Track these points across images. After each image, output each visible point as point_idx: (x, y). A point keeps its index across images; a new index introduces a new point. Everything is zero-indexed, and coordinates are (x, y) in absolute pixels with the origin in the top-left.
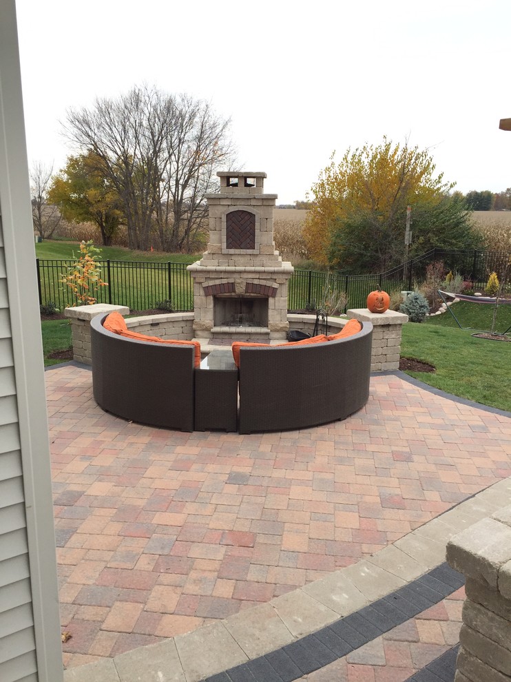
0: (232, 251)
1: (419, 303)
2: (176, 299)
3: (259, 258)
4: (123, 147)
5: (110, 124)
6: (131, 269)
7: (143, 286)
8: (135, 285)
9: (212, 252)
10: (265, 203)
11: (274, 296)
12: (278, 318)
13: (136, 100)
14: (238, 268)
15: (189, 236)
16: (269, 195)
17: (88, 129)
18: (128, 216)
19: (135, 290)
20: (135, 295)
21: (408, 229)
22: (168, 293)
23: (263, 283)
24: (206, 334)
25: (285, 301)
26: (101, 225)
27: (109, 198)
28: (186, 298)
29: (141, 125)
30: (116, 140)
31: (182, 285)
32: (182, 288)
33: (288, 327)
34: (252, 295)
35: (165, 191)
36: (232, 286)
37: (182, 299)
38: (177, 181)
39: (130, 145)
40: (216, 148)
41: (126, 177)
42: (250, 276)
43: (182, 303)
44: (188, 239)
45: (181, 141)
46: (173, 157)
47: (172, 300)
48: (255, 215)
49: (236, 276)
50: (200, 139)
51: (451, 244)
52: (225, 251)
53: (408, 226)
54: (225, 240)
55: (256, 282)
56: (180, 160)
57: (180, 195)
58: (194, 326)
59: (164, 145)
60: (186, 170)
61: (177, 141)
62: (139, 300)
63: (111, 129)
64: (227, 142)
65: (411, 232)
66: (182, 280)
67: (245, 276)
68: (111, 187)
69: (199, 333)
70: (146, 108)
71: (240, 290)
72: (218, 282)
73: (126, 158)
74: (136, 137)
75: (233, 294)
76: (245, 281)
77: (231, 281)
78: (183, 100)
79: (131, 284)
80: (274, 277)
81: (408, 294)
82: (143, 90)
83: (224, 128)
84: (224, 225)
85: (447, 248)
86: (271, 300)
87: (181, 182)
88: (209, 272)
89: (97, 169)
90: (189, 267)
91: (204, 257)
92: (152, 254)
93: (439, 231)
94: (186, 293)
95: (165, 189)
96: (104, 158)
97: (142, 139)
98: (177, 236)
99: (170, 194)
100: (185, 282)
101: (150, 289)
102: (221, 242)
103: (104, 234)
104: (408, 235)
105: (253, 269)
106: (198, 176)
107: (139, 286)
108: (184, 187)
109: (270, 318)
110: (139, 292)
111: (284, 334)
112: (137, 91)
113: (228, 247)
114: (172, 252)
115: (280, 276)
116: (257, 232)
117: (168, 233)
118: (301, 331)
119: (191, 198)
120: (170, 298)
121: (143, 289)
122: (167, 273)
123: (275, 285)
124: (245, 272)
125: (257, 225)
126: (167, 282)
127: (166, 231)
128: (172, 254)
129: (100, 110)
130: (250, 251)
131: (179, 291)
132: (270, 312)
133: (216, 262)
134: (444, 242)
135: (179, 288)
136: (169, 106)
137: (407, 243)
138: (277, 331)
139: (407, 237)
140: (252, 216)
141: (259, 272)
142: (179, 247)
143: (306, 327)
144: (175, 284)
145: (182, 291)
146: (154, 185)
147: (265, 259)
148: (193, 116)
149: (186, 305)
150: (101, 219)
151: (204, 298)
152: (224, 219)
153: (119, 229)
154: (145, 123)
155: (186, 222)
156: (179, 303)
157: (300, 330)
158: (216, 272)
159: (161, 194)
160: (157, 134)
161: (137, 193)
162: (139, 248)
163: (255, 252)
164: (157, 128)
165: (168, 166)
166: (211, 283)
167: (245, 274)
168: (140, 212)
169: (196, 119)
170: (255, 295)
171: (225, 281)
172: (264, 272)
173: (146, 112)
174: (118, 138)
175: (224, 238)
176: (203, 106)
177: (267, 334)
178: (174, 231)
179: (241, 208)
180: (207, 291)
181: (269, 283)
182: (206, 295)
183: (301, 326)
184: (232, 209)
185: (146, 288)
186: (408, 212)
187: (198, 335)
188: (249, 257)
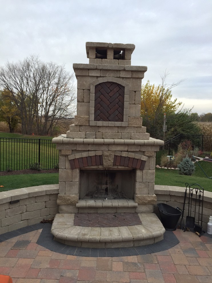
0: (100, 123)
1: (190, 164)
2: (43, 161)
3: (126, 131)
4: (21, 87)
5: (15, 76)
6: (16, 143)
7: (23, 153)
8: (18, 153)
9: (80, 124)
10: (135, 75)
11: (142, 169)
12: (146, 190)
13: (28, 66)
14: (107, 140)
15: (51, 128)
16: (139, 67)
17: (4, 78)
18: (22, 118)
19: (18, 156)
20: (18, 159)
21: (165, 124)
22: (38, 157)
23: (132, 155)
24: (70, 209)
25: (153, 174)
26: (9, 123)
27: (13, 110)
28: (50, 160)
29: (30, 76)
30: (18, 84)
31: (47, 152)
32: (47, 154)
33: (156, 200)
34: (120, 167)
35: (41, 107)
36: (99, 159)
37: (47, 161)
38: (47, 103)
39: (24, 86)
40: (66, 88)
41: (22, 100)
42: (119, 148)
43: (47, 164)
44: (51, 129)
45: (49, 85)
46: (45, 92)
47: (41, 163)
48: (124, 87)
49: (104, 148)
50: (58, 84)
51: (187, 132)
52: (93, 123)
53: (165, 123)
54: (93, 112)
55: (124, 154)
56: (48, 92)
57: (48, 110)
58: (58, 201)
59: (41, 86)
60: (51, 97)
61: (47, 85)
62: (21, 162)
63: (15, 78)
64: (71, 85)
65: (166, 126)
66: (48, 149)
67: (114, 148)
68: (15, 105)
69: (64, 208)
70: (32, 69)
71: (108, 163)
72: (85, 155)
73: (22, 92)
74: (28, 83)
75: (100, 167)
76: (113, 154)
77: (99, 153)
78: (50, 67)
79: (16, 152)
80: (143, 149)
81: (171, 157)
82: (31, 60)
83: (69, 79)
84: (93, 96)
85: (186, 134)
86: (139, 173)
87: (49, 103)
89: (8, 96)
90: (55, 139)
91: (71, 129)
92: (33, 136)
93: (180, 126)
94: (50, 157)
95: (41, 106)
96: (12, 92)
97: (30, 83)
98: (46, 128)
99: (43, 108)
100: (50, 150)
101: (28, 155)
102: (89, 114)
103: (10, 127)
104: (165, 127)
105: (122, 141)
106: (57, 100)
107: (21, 153)
108: (50, 105)
109: (137, 191)
110: (21, 157)
111: (151, 207)
112: (28, 61)
113: (96, 119)
114: (43, 135)
115: (150, 149)
116: (126, 104)
117: (41, 126)
118: (168, 204)
119: (53, 110)
120: (39, 162)
121: (23, 155)
122: (38, 145)
123: (144, 158)
124: (114, 144)
125: (126, 97)
126: (38, 151)
127: (40, 125)
128: (43, 137)
129: (10, 69)
130: (118, 124)
131: (45, 155)
132: (138, 185)
133: (83, 134)
134: (183, 131)
135: (45, 154)
136: (44, 69)
137: (164, 131)
138: (144, 204)
139: (164, 128)
140: (121, 87)
141: (128, 145)
142: (47, 133)
143: (173, 200)
144: (43, 152)
145: (47, 156)
146: (35, 104)
147: (133, 132)
148: (55, 73)
149: (49, 165)
150: (9, 120)
151: (70, 171)
152: (93, 90)
153: (18, 125)
154: (32, 75)
155: (50, 122)
156: (45, 163)
157: (165, 203)
158: (84, 144)
159: (39, 109)
160: (37, 81)
161: (27, 109)
162: (27, 133)
163: (124, 124)
164: (37, 79)
165: (42, 96)
166: (78, 156)
167: (114, 146)
168: (28, 117)
169: (57, 75)
170: (123, 167)
171: (92, 154)
172: (134, 144)
173: (33, 71)
174: (18, 82)
175: (92, 110)
176: (60, 69)
177: (135, 208)
178: (44, 125)
179: (110, 80)
180: (73, 164)
181: (137, 156)
182: (72, 168)
183: (167, 199)
184: (101, 80)
185: (26, 154)
186: (165, 116)
187: (62, 210)
188: (116, 130)
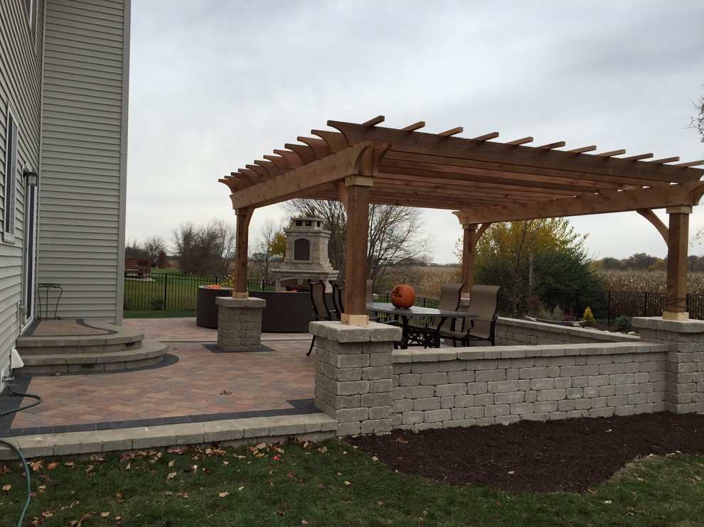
0: (297, 261)
3: (312, 265)
10: (316, 235)
14: (300, 271)
21: (531, 272)
36: (296, 281)
42: (306, 275)
48: (310, 241)
49: (297, 275)
52: (293, 261)
65: (534, 275)
71: (300, 283)
72: (288, 278)
75: (297, 286)
76: (303, 278)
77: (296, 278)
84: (294, 246)
85: (563, 288)
88: (283, 272)
91: (283, 265)
102: (292, 256)
104: (531, 278)
105: (307, 271)
113: (295, 259)
116: (311, 251)
125: (311, 247)
130: (307, 261)
133: (288, 267)
137: (531, 283)
140: (308, 241)
141: (310, 273)
147: (315, 266)
151: (281, 288)
152: (293, 243)
158: (288, 272)
163: (309, 262)
166: (284, 279)
167: (304, 274)
171: (292, 278)
175: (293, 254)
179: (303, 238)
184: (298, 238)
188: (305, 265)
